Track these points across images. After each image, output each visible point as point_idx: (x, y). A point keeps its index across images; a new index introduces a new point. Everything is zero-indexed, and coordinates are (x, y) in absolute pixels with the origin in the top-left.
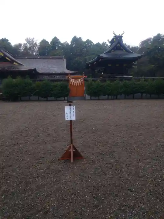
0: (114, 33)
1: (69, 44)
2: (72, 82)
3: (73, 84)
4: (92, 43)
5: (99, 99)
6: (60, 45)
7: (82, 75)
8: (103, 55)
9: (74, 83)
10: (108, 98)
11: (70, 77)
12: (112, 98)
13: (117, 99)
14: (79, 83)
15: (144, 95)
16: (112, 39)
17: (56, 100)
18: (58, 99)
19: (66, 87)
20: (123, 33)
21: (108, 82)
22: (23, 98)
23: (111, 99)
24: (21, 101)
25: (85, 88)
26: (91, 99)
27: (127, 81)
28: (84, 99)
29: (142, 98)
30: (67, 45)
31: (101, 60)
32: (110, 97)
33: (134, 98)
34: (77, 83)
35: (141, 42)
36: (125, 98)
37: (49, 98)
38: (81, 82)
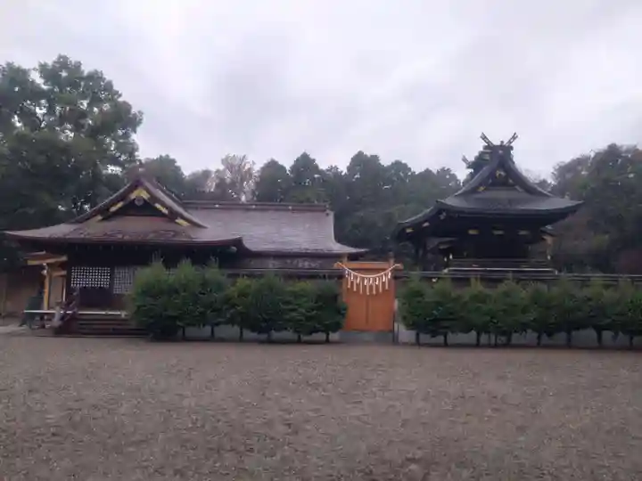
0: (484, 138)
1: (343, 174)
2: (352, 283)
3: (355, 289)
4: (410, 169)
5: (446, 345)
6: (316, 176)
7: (386, 260)
8: (451, 201)
9: (358, 285)
10: (478, 340)
11: (346, 266)
12: (493, 341)
13: (508, 345)
14: (377, 287)
15: (607, 335)
16: (477, 154)
17: (299, 342)
18: (305, 338)
19: (335, 297)
20: (514, 137)
21: (477, 287)
22: (191, 331)
23: (489, 346)
24: (186, 339)
25: (396, 304)
26: (418, 343)
27: (543, 287)
28: (395, 341)
29: (600, 347)
30: (337, 175)
31: (444, 214)
32: (484, 339)
33: (569, 346)
34: (371, 287)
35: (557, 167)
36: (539, 345)
37: (275, 335)
38: (384, 283)
